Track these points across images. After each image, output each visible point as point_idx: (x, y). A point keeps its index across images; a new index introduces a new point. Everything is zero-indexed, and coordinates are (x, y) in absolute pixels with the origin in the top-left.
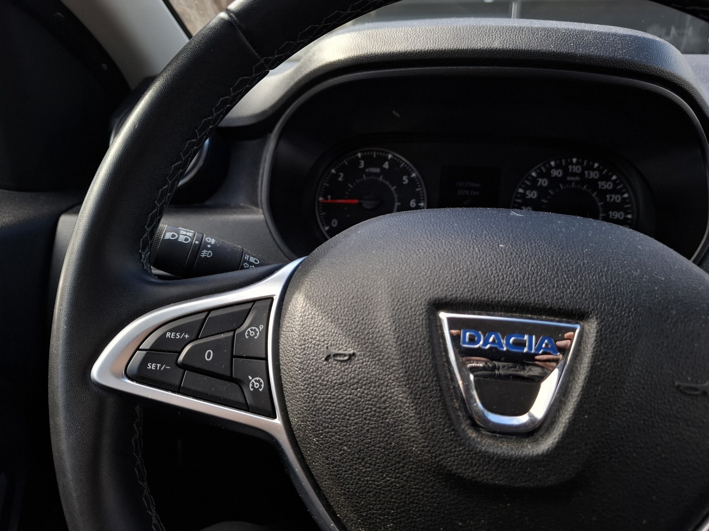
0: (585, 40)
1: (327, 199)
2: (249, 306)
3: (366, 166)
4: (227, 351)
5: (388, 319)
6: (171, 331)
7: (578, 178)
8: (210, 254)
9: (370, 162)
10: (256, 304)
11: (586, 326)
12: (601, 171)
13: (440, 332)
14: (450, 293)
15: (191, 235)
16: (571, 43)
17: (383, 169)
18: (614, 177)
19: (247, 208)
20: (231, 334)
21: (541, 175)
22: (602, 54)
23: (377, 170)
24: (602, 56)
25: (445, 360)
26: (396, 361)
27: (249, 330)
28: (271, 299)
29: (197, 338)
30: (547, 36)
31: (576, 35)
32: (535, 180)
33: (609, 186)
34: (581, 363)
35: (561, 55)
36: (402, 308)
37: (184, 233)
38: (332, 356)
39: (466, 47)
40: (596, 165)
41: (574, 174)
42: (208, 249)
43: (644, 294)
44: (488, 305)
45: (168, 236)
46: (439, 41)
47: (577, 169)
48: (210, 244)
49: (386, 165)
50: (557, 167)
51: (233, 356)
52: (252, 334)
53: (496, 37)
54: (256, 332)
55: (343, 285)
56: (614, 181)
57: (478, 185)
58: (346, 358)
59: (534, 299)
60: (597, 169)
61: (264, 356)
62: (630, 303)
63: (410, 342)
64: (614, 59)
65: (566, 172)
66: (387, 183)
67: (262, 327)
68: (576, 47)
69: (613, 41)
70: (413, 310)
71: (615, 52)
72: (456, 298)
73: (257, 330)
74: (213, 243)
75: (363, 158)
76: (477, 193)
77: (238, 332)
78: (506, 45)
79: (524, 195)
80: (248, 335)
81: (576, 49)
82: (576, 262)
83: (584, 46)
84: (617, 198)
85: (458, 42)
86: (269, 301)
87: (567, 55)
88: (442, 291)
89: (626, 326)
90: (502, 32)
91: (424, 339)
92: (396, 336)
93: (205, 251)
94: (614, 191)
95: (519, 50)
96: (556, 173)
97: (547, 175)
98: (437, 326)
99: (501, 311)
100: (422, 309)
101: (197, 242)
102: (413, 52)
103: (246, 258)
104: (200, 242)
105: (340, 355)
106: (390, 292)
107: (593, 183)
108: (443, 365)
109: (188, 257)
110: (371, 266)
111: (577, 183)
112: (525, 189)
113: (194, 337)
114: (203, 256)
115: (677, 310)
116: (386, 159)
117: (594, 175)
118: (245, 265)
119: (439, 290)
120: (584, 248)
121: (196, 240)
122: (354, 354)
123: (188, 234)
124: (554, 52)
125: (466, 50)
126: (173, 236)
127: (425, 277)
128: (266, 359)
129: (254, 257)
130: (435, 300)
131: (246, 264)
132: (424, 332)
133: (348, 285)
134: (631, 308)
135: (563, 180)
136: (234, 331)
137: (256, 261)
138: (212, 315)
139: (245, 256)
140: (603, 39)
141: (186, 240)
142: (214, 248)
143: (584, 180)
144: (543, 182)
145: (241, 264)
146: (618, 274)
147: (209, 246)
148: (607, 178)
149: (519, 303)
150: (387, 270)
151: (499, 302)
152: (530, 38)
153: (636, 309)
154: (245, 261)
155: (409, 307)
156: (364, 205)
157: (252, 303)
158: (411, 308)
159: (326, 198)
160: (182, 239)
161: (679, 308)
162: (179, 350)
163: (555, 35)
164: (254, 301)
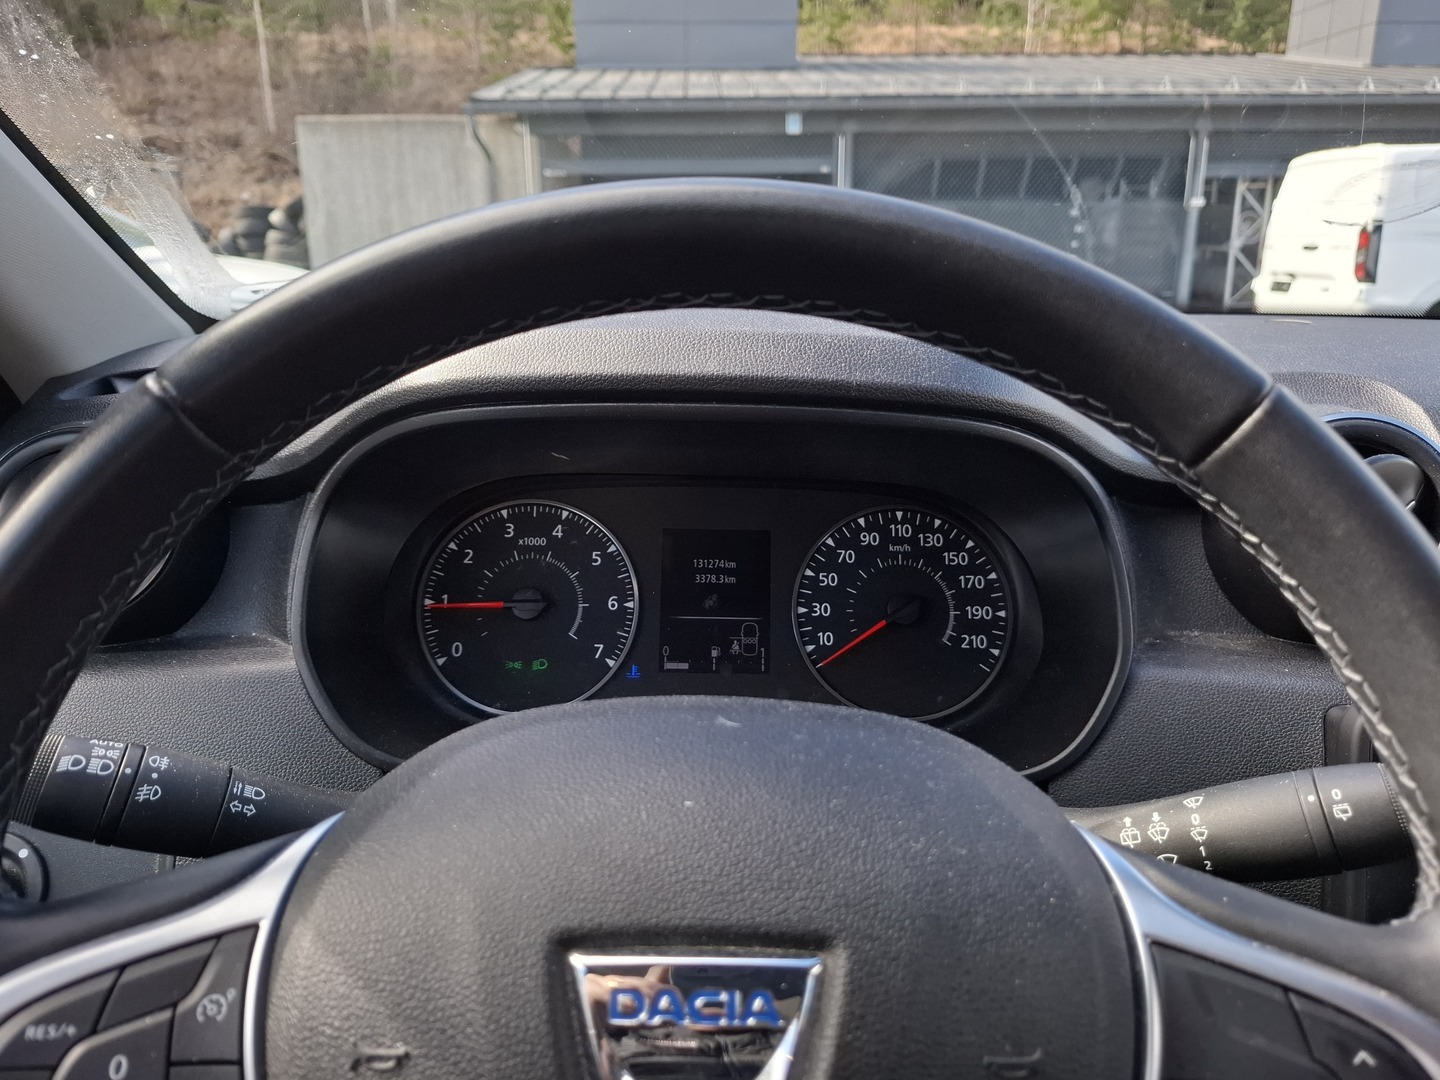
0: (866, 356)
1: (442, 601)
2: (205, 949)
3: (519, 534)
4: (157, 1055)
5: (472, 979)
6: (37, 1023)
7: (907, 547)
8: (156, 792)
9: (526, 526)
10: (224, 942)
11: (830, 962)
12: (946, 535)
13: (571, 995)
14: (588, 917)
15: (115, 754)
16: (841, 363)
17: (552, 539)
18: (970, 544)
19: (265, 643)
20: (166, 1015)
21: (842, 543)
22: (894, 381)
23: (542, 542)
24: (896, 384)
25: (580, 1051)
26: (488, 1066)
27: (204, 1002)
28: (254, 927)
29: (94, 1032)
30: (800, 351)
31: (850, 346)
32: (831, 554)
33: (960, 559)
34: (821, 1037)
35: (825, 384)
36: (499, 952)
37: (102, 752)
38: (363, 1061)
39: (658, 372)
40: (937, 522)
41: (900, 541)
42: (152, 783)
43: (928, 889)
44: (658, 934)
45: (65, 764)
46: (610, 359)
47: (906, 531)
48: (156, 769)
49: (558, 531)
50: (869, 529)
51: (170, 1064)
52: (212, 1010)
53: (711, 352)
54: (219, 1005)
55: (390, 907)
56: (970, 551)
57: (733, 565)
58: (390, 1064)
59: (735, 915)
60: (940, 529)
61: (234, 1056)
62: (903, 911)
63: (512, 1024)
64: (915, 387)
65: (886, 538)
66: (562, 565)
67: (232, 993)
68: (850, 368)
69: (915, 355)
70: (520, 955)
71: (917, 376)
72: (601, 925)
73: (222, 1000)
74: (163, 767)
75: (511, 518)
76: (733, 580)
77: (183, 1007)
78: (729, 368)
79: (816, 580)
80: (205, 1013)
81: (850, 372)
82: (815, 831)
83: (865, 367)
84: (977, 581)
85: (645, 362)
86: (249, 933)
87: (835, 385)
88: (574, 911)
89: (894, 960)
90: (722, 342)
91: (539, 1016)
92: (487, 1013)
93: (145, 787)
94: (972, 569)
95: (752, 377)
96: (867, 539)
97: (853, 543)
98: (566, 983)
99: (682, 943)
100: (536, 954)
101: (128, 771)
102: (565, 377)
103: (235, 790)
104: (135, 768)
105: (381, 1058)
106: (477, 918)
107: (934, 556)
108: (577, 1064)
109: (109, 804)
110: (445, 861)
111: (905, 555)
112: (816, 571)
113: (87, 1028)
114: (142, 798)
115: (986, 916)
116: (558, 520)
117: (934, 540)
118: (234, 806)
119: (571, 909)
120: (832, 797)
121: (125, 767)
122: (407, 1056)
123: (110, 753)
124: (812, 379)
125: (659, 376)
126: (76, 763)
127: (546, 882)
128: (240, 1062)
129: (253, 784)
130: (562, 933)
131: (236, 803)
132: (540, 1002)
133: (399, 904)
134: (904, 920)
135: (881, 550)
136: (174, 1006)
137: (258, 794)
138: (129, 976)
139: (233, 787)
140: (895, 354)
141: (105, 767)
142: (166, 780)
143: (919, 552)
144: (847, 556)
145: (225, 805)
146: (886, 851)
147: (155, 776)
148: (957, 546)
149: (711, 928)
150: (475, 870)
151: (677, 928)
152: (770, 354)
153: (913, 923)
154: (234, 797)
155: (512, 951)
156: (516, 612)
157: (214, 942)
158: (517, 952)
159: (438, 599)
160: (94, 768)
161: (988, 911)
162: (53, 1062)
163: (814, 347)
164: (218, 937)
